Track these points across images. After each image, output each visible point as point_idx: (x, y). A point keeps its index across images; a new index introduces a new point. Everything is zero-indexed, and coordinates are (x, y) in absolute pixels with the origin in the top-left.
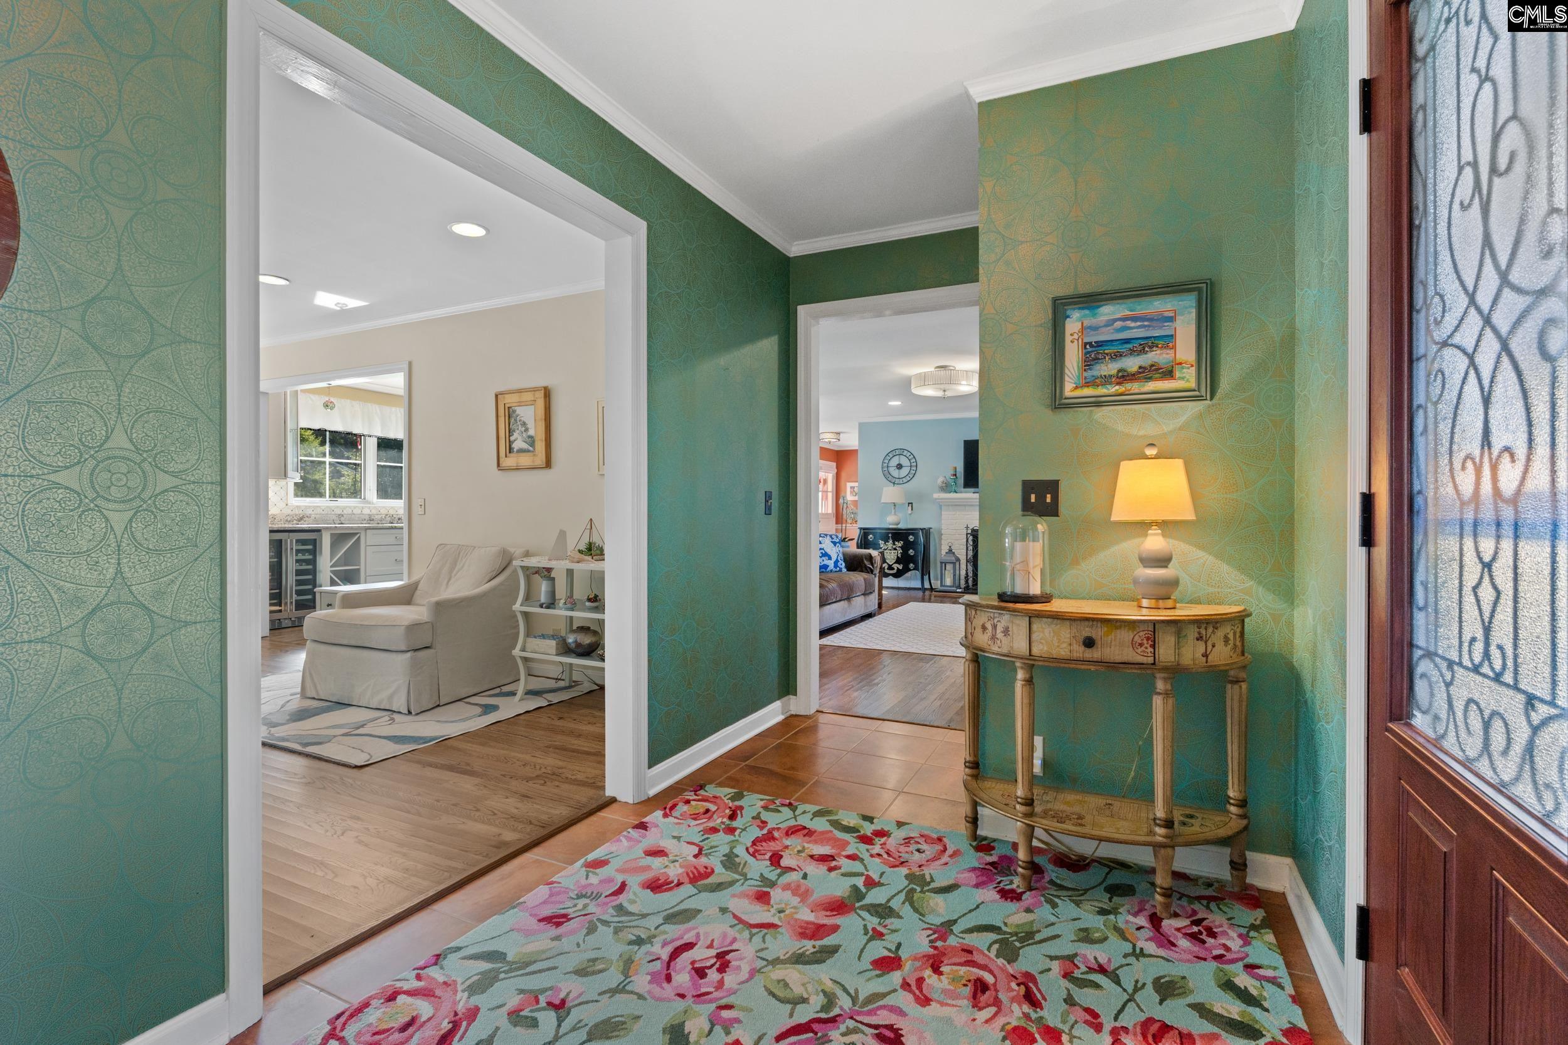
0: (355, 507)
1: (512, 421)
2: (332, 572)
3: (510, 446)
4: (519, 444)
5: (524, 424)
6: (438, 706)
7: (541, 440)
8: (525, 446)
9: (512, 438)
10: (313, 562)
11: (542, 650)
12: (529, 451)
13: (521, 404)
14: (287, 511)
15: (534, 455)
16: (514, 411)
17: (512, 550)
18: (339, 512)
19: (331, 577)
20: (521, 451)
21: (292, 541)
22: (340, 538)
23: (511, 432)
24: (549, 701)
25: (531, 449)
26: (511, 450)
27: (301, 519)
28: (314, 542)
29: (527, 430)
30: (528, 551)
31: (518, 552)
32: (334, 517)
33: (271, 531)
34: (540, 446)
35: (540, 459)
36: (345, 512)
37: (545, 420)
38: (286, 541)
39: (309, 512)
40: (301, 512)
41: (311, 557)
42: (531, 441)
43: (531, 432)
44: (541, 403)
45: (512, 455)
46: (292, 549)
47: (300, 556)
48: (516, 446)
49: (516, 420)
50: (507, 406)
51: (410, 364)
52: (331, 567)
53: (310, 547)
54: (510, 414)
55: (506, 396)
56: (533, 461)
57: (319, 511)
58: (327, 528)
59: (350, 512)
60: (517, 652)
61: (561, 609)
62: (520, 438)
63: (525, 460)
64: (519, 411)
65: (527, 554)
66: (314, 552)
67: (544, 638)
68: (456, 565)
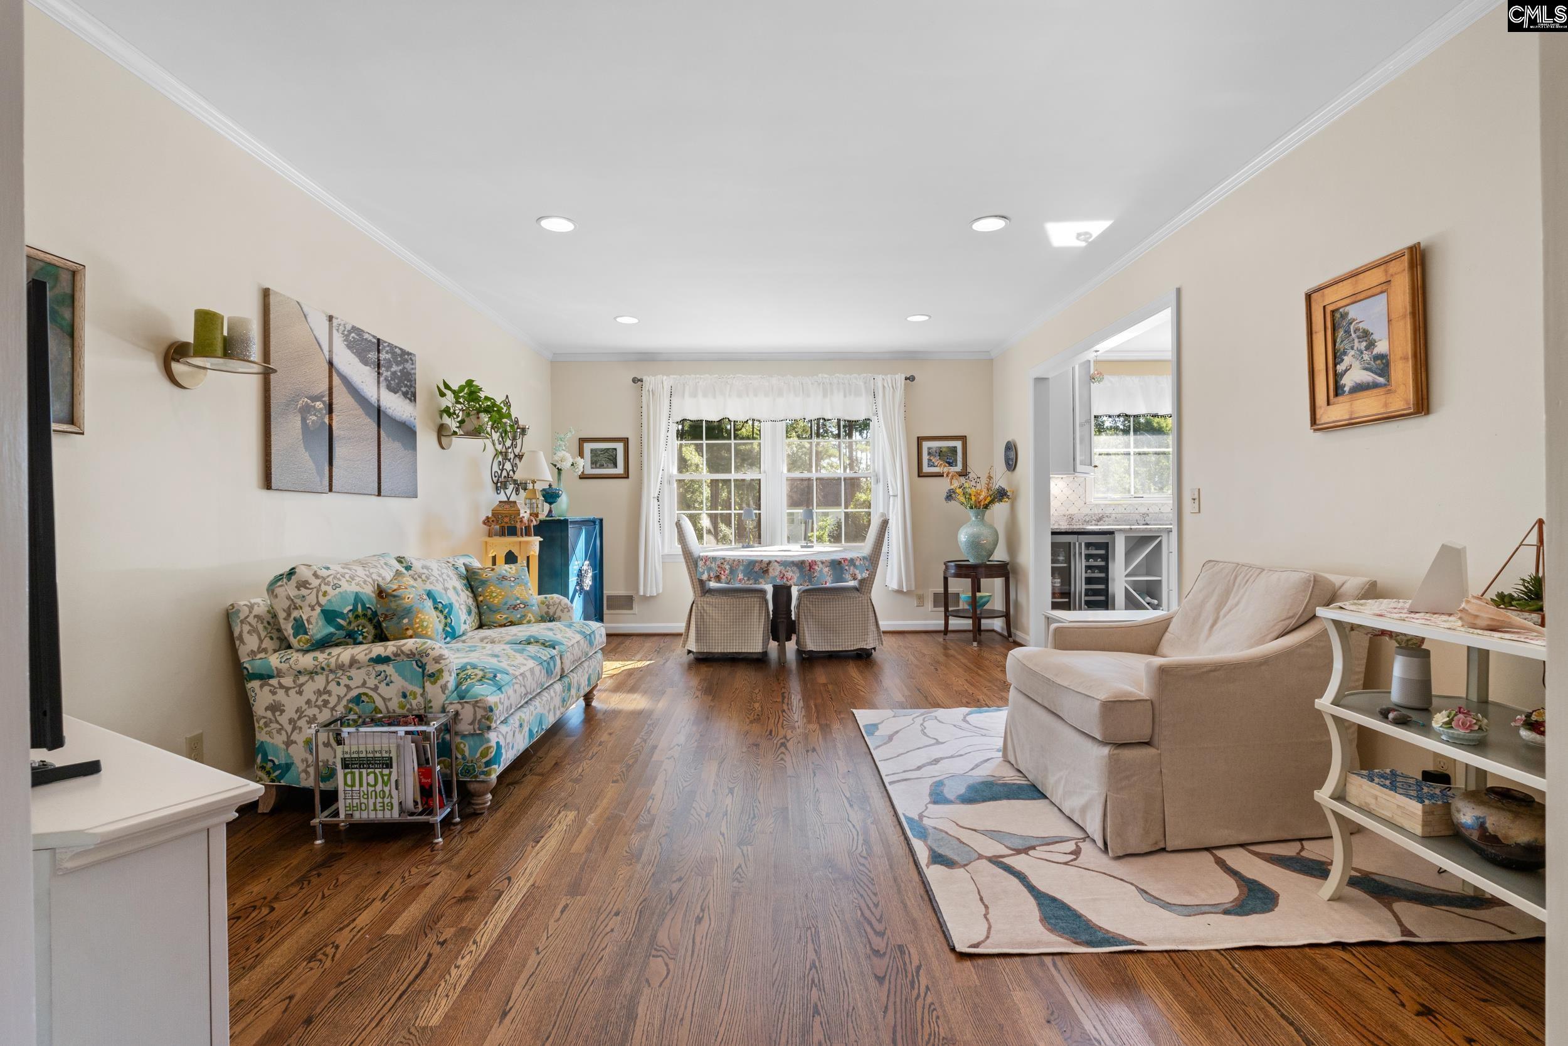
0: (1163, 505)
1: (1341, 333)
2: (1126, 581)
3: (1336, 382)
4: (1355, 374)
5: (1366, 334)
6: (1163, 850)
7: (1405, 358)
8: (1367, 377)
9: (1340, 368)
10: (1105, 569)
11: (1387, 814)
12: (1375, 386)
13: (1356, 298)
14: (1086, 511)
15: (1389, 392)
16: (1344, 316)
17: (1336, 579)
18: (1143, 510)
19: (1126, 589)
20: (1359, 388)
21: (1080, 545)
22: (1138, 542)
23: (1337, 357)
24: (1406, 932)
25: (1381, 380)
26: (1338, 390)
27: (1100, 519)
28: (1105, 546)
29: (1371, 345)
30: (1374, 584)
31: (1353, 584)
32: (1138, 517)
33: (1053, 533)
34: (1403, 373)
35: (1403, 394)
36: (1151, 510)
37: (1413, 314)
38: (1075, 544)
39: (1109, 511)
40: (1100, 511)
41: (1103, 563)
42: (1382, 365)
43: (1382, 347)
44: (1402, 285)
45: (1340, 398)
46: (1080, 554)
47: (1092, 562)
48: (1348, 381)
49: (1347, 332)
50: (1329, 309)
51: (1179, 291)
52: (1127, 576)
53: (1102, 552)
54: (1336, 321)
55: (1326, 291)
56: (1386, 405)
57: (1121, 510)
58: (1120, 530)
59: (1157, 510)
60: (1323, 795)
61: (1437, 736)
62: (1356, 365)
63: (1368, 405)
64: (1353, 312)
65: (1372, 592)
66: (1105, 558)
67: (1393, 787)
68: (1228, 599)
